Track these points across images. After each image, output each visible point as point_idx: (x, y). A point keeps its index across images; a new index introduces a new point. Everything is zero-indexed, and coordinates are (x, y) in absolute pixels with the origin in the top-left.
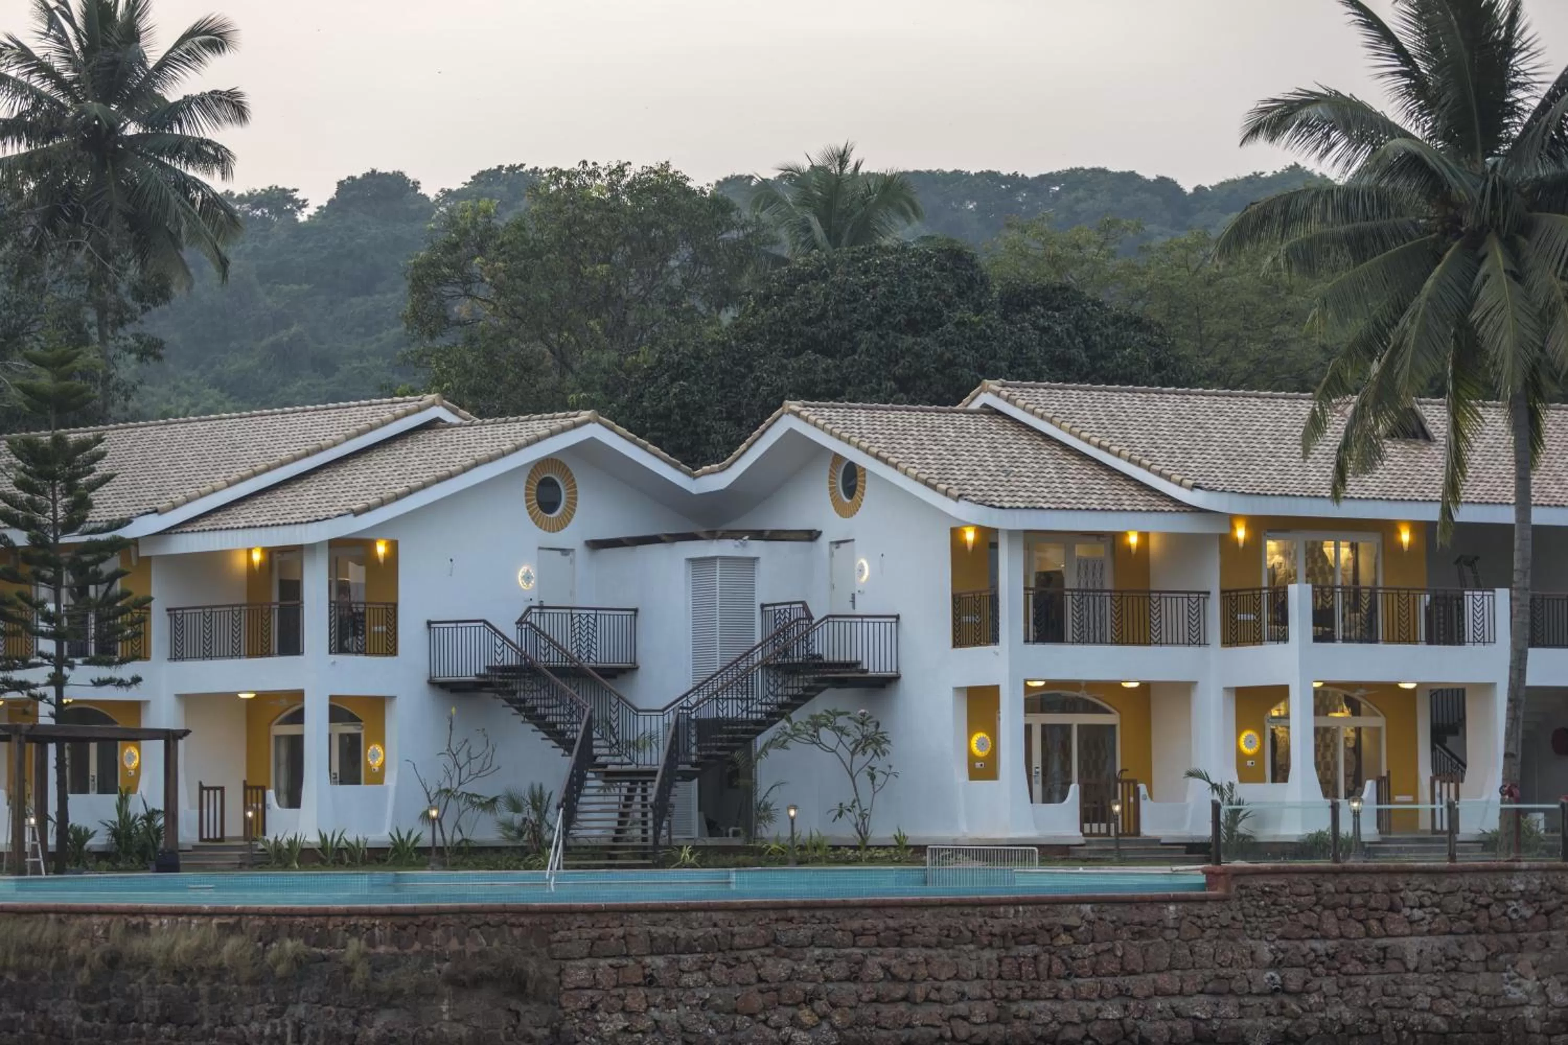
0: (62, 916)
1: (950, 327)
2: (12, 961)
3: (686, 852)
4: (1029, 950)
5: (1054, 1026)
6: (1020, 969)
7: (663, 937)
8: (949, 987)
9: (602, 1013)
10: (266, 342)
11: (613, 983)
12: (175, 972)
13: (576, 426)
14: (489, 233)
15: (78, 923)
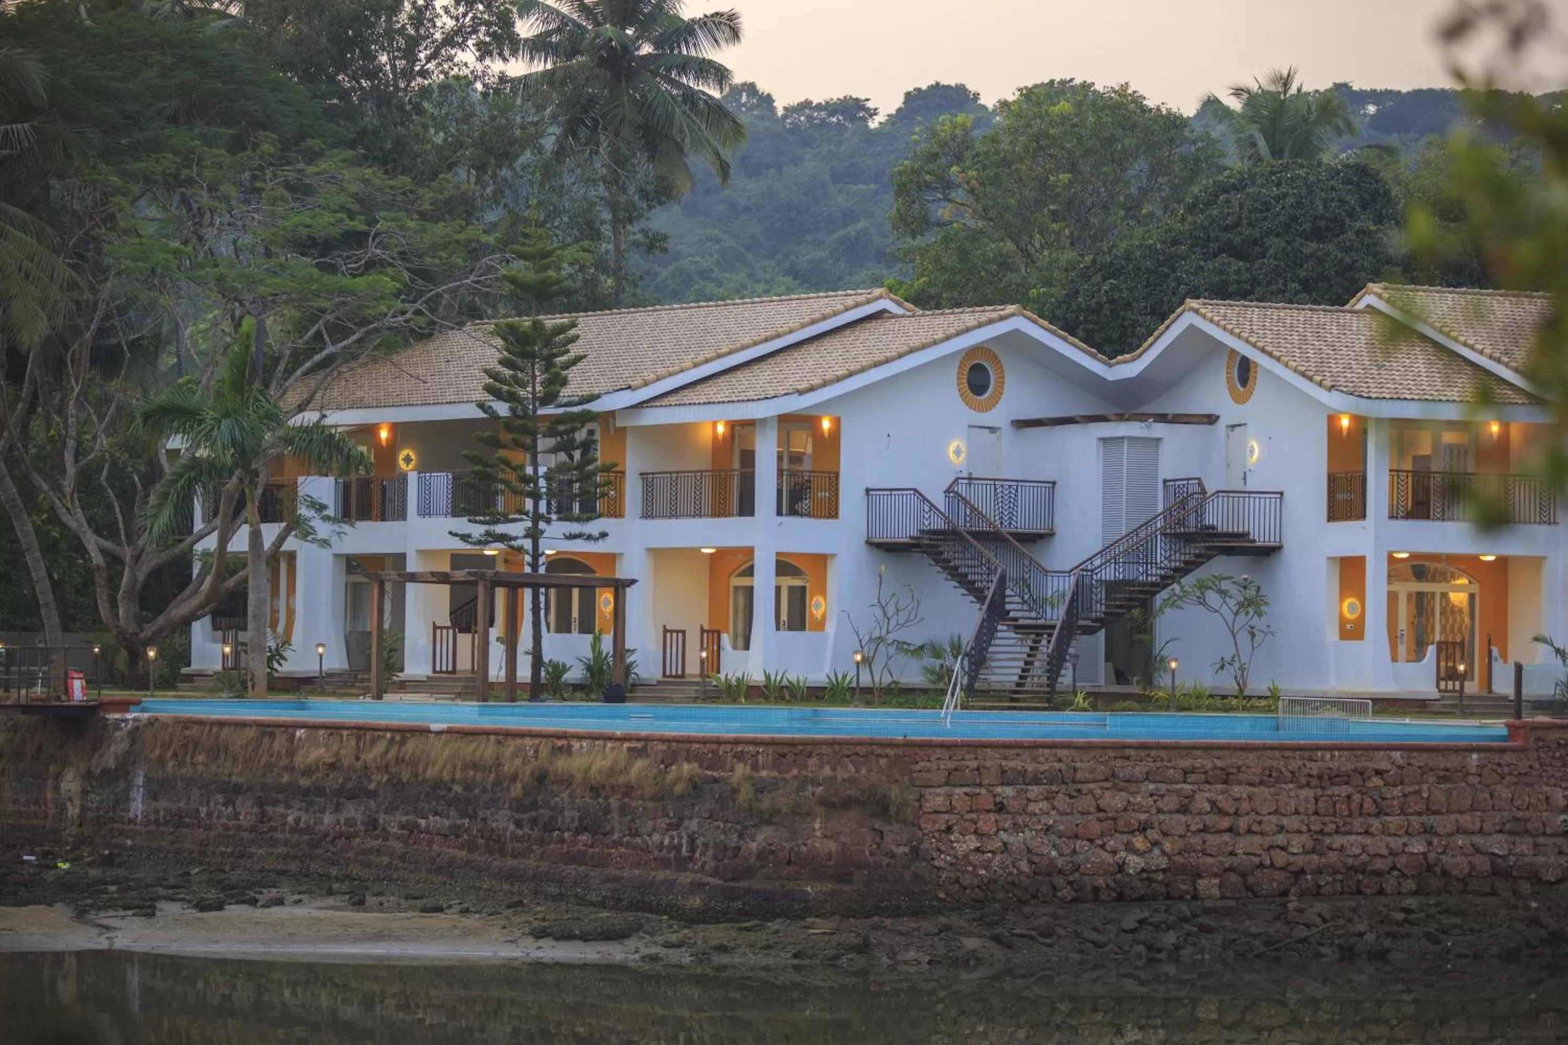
0: (500, 738)
1: (1351, 235)
2: (458, 776)
3: (1080, 698)
4: (1343, 790)
5: (1364, 857)
6: (1335, 807)
7: (1013, 769)
8: (1269, 821)
9: (957, 835)
10: (835, 236)
11: (968, 808)
12: (592, 788)
13: (1002, 318)
14: (966, 143)
15: (513, 744)
